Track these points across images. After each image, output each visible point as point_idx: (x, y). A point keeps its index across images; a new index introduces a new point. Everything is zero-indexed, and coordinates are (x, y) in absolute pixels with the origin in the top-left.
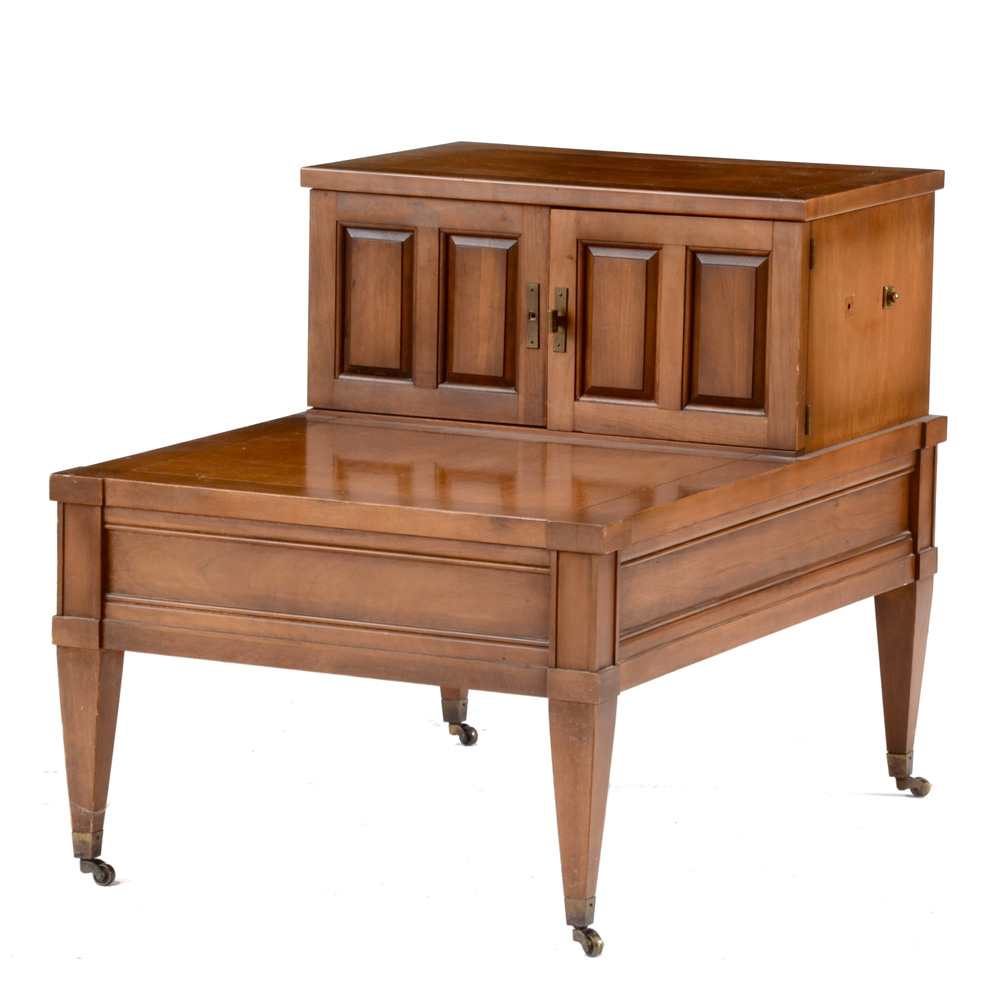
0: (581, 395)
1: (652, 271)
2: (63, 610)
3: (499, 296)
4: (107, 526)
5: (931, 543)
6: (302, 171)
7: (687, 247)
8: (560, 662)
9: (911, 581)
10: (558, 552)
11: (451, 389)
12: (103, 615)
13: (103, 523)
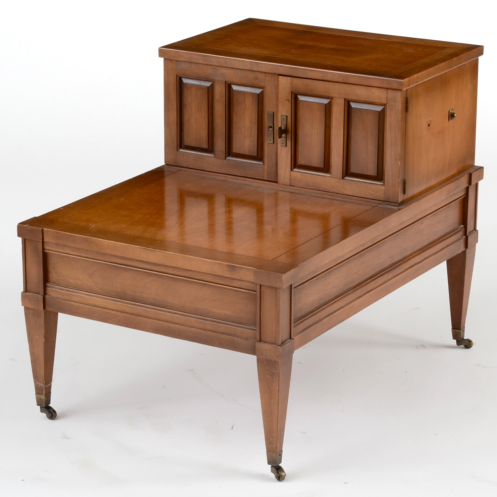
0: (294, 168)
1: (328, 109)
2: (26, 290)
3: (254, 116)
4: (46, 251)
5: (475, 229)
6: (159, 49)
7: (345, 99)
8: (262, 339)
9: (464, 249)
10: (260, 285)
11: (232, 160)
12: (45, 293)
13: (43, 249)
